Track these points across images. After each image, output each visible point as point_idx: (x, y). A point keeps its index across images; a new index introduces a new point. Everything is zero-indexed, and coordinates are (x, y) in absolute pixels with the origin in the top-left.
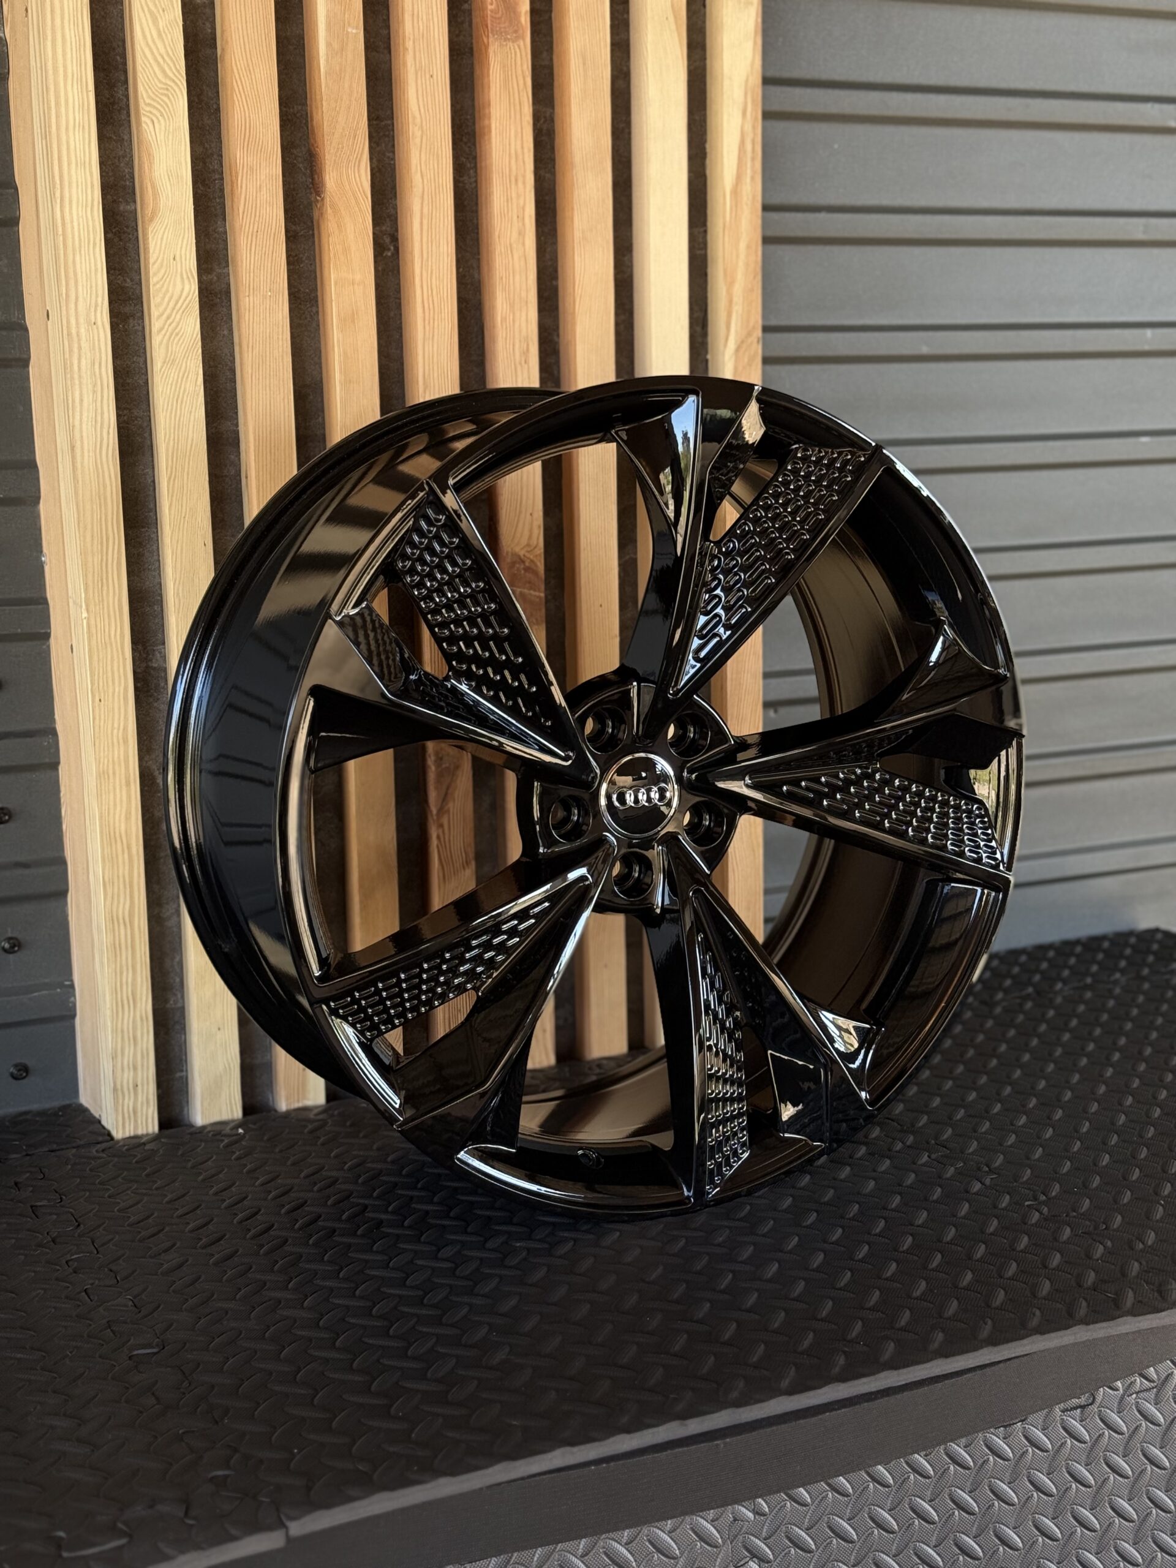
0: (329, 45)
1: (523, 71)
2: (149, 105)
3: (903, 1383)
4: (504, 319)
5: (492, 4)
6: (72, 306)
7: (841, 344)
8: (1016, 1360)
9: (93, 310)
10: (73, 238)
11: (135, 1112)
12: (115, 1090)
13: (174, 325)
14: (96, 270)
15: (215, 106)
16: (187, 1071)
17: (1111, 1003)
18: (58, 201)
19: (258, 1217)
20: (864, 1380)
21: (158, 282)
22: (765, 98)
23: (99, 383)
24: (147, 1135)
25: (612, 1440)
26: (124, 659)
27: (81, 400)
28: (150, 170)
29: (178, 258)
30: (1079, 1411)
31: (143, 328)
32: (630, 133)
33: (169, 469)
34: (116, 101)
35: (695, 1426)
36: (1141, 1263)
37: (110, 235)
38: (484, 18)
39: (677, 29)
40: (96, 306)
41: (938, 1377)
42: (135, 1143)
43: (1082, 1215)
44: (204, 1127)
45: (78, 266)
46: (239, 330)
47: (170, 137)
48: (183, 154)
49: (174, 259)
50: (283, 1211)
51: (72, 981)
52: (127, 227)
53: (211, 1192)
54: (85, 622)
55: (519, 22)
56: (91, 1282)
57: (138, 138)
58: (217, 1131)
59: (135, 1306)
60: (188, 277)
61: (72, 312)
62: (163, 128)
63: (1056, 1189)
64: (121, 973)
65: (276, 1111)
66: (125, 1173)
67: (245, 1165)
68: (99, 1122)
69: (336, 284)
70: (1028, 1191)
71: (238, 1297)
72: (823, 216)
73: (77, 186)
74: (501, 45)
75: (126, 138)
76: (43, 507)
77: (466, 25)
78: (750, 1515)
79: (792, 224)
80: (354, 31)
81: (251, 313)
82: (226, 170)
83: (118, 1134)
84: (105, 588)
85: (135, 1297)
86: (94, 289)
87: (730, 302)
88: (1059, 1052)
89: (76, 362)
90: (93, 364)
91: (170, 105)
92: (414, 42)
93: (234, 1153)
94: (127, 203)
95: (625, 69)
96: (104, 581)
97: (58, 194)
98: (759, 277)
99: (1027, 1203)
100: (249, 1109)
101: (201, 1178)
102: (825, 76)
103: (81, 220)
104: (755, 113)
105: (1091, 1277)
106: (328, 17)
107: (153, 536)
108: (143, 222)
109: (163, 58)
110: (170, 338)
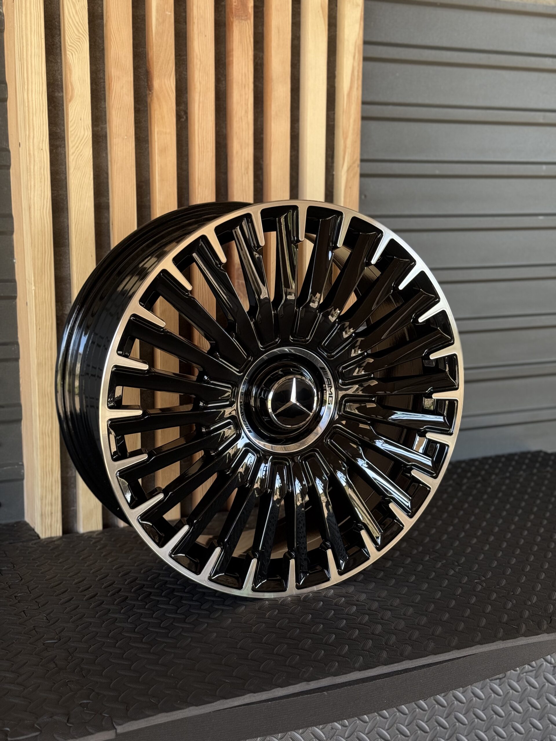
0: (157, 19)
1: (249, 36)
2: (70, 46)
3: (414, 666)
4: (237, 153)
5: (235, 2)
6: (31, 141)
7: (397, 168)
8: (469, 657)
9: (41, 143)
10: (33, 108)
11: (51, 526)
12: (42, 515)
13: (79, 151)
14: (43, 124)
15: (102, 47)
16: (76, 507)
17: (518, 486)
18: (26, 90)
19: (108, 578)
20: (396, 664)
21: (72, 130)
22: (364, 50)
23: (43, 177)
24: (56, 537)
25: (273, 690)
26: (52, 310)
27: (34, 186)
28: (70, 77)
29: (82, 119)
30: (498, 681)
31: (65, 152)
32: (299, 66)
33: (76, 220)
34: (55, 43)
35: (313, 685)
36: (529, 611)
37: (50, 108)
38: (231, 9)
39: (324, 16)
40: (43, 141)
41: (431, 664)
42: (50, 541)
43: (502, 587)
44: (83, 534)
45: (35, 122)
46: (111, 154)
47: (80, 62)
48: (86, 70)
49: (81, 120)
50: (120, 575)
51: (23, 462)
52: (59, 104)
53: (86, 565)
54: (33, 291)
55: (248, 11)
56: (26, 607)
57: (65, 61)
58: (89, 536)
59: (47, 619)
60: (87, 129)
61: (31, 144)
62: (77, 57)
63: (489, 575)
64: (46, 459)
65: (118, 527)
66: (45, 555)
67: (102, 553)
68: (33, 530)
69: (157, 133)
70: (476, 575)
71: (97, 616)
72: (390, 107)
73: (35, 84)
74: (239, 22)
75: (59, 61)
76: (15, 236)
77: (223, 13)
78: (340, 727)
79: (375, 111)
80: (169, 13)
81: (117, 146)
82: (106, 77)
83: (43, 536)
84: (43, 275)
85: (47, 615)
86: (42, 133)
87: (345, 147)
88: (493, 508)
89: (32, 167)
90: (41, 169)
91: (80, 47)
92: (198, 19)
93: (97, 546)
94: (59, 92)
95: (298, 35)
96: (43, 272)
97: (26, 87)
98: (359, 136)
99: (476, 581)
100: (106, 525)
101: (81, 558)
102: (393, 41)
103: (36, 100)
104: (359, 57)
105: (505, 618)
106: (157, 6)
107: (67, 251)
108: (66, 102)
109: (77, 23)
110: (78, 156)
